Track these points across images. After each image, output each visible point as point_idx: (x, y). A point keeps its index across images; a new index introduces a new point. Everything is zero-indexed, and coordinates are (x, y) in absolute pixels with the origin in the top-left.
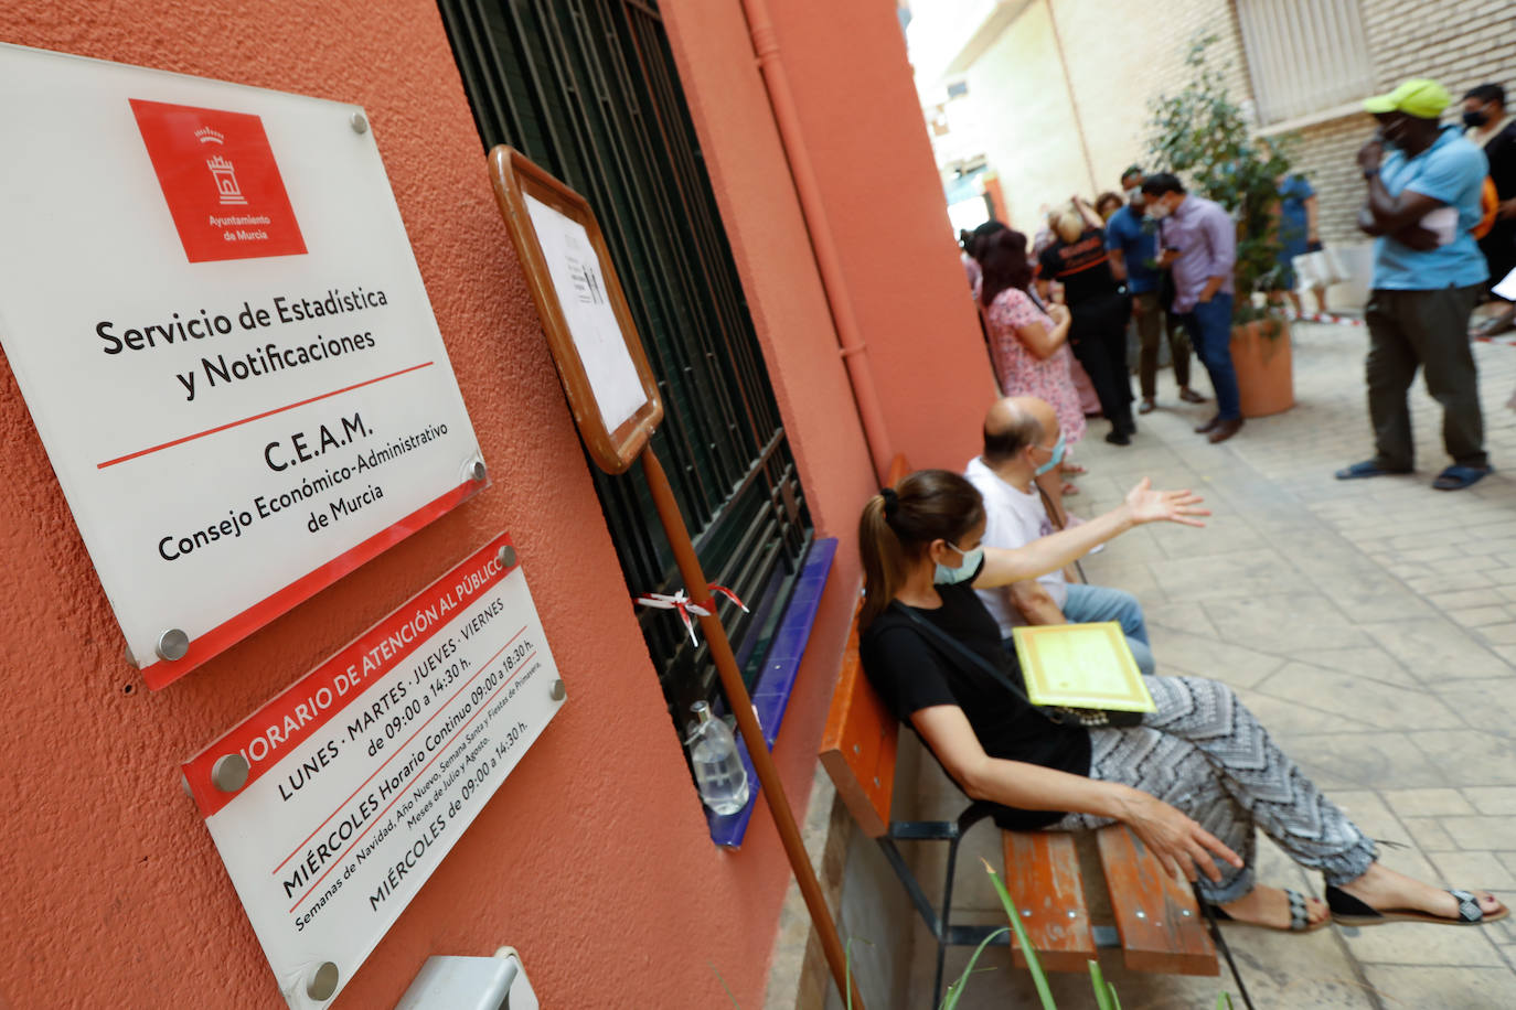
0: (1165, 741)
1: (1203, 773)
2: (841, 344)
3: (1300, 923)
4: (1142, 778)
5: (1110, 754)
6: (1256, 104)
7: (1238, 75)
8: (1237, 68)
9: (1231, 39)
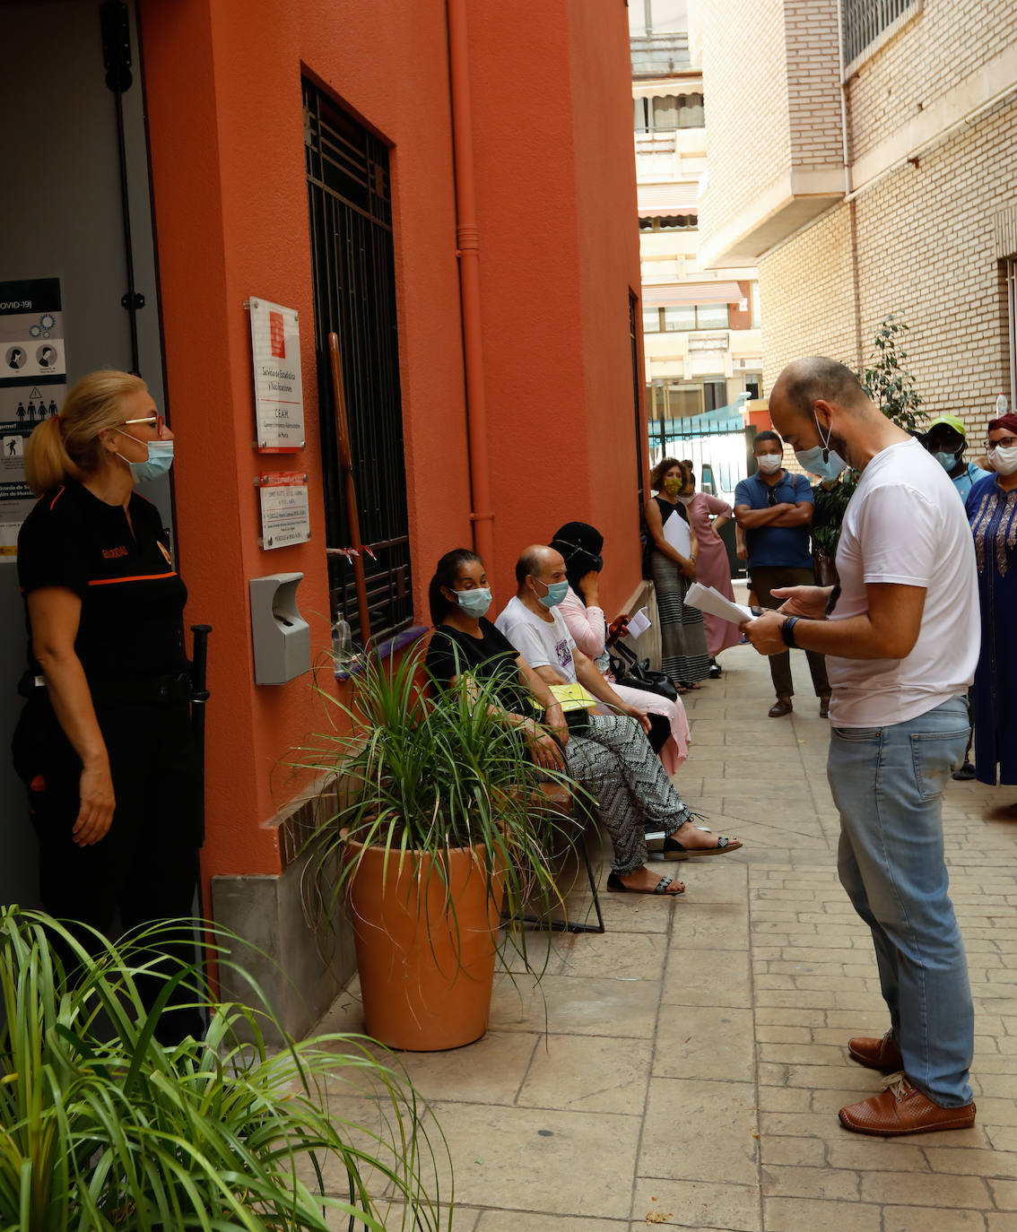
1: (612, 764)
2: (473, 510)
3: (661, 889)
6: (1009, 402)
7: (999, 365)
8: (998, 356)
9: (997, 323)
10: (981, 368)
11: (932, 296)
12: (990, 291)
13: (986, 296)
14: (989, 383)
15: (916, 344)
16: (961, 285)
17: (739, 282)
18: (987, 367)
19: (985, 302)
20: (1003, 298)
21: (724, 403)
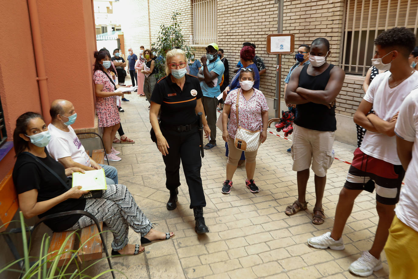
0: (107, 202)
1: (116, 210)
3: (137, 252)
4: (99, 212)
5: (91, 205)
6: (193, 37)
7: (190, 27)
8: (190, 25)
9: (190, 16)
10: (185, 27)
11: (171, 7)
12: (188, 7)
13: (187, 8)
14: (187, 32)
15: (166, 20)
16: (180, 5)
17: (109, 2)
18: (187, 27)
19: (186, 10)
20: (192, 9)
21: (106, 32)
